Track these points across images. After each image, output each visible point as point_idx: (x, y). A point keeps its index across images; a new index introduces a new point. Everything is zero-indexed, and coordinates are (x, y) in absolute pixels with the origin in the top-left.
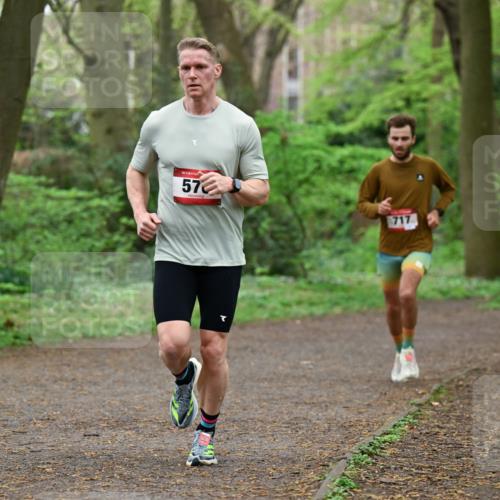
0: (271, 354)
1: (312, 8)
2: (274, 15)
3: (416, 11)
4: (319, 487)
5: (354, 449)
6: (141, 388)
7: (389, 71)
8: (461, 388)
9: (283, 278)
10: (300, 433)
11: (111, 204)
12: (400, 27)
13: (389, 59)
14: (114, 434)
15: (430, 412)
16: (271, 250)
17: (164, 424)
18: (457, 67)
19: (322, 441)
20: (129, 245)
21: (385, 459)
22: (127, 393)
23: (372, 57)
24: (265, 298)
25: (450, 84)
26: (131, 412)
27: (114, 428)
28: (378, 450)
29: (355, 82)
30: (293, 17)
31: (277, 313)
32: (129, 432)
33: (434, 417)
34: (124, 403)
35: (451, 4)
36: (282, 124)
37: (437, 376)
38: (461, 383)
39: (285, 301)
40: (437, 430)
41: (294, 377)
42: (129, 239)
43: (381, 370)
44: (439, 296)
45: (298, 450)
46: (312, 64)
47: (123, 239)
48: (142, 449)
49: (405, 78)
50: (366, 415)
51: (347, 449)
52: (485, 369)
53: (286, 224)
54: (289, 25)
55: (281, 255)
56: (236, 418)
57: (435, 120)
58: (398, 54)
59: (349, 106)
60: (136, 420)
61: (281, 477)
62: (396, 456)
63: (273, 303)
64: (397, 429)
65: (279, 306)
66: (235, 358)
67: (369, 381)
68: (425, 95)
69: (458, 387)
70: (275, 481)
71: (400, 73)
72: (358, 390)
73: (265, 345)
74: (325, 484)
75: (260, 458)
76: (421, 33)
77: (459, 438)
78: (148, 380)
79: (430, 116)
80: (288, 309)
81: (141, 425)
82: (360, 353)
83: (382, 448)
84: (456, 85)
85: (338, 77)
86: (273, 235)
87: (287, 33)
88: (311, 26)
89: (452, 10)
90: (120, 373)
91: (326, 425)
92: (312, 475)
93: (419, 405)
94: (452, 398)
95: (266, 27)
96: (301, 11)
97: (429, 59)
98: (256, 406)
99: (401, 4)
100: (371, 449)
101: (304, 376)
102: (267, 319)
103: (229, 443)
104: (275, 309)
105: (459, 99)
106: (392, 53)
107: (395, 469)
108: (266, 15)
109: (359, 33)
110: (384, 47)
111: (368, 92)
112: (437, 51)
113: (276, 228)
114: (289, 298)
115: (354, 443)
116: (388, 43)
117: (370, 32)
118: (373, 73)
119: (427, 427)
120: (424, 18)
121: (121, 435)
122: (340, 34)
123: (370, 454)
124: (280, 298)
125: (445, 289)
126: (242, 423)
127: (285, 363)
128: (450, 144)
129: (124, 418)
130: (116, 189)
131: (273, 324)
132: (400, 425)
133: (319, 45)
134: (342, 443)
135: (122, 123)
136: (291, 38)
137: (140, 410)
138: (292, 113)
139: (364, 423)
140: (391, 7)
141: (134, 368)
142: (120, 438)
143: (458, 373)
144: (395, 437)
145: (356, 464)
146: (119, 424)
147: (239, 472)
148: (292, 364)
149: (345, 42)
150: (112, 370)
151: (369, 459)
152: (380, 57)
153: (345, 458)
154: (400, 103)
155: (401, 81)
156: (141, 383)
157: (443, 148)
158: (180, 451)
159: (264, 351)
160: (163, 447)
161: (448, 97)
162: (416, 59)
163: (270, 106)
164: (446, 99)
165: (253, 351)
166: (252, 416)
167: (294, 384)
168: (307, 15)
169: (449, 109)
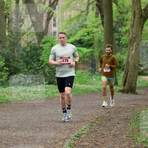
0: (49, 108)
1: (60, 6)
2: (49, 8)
3: (91, 7)
4: (63, 146)
5: (73, 135)
6: (10, 118)
7: (83, 25)
8: (104, 117)
9: (52, 85)
10: (57, 131)
11: (1, 64)
12: (86, 11)
13: (83, 21)
14: (2, 131)
15: (95, 125)
16: (48, 77)
17: (17, 128)
18: (103, 23)
19: (64, 133)
20: (7, 76)
21: (82, 138)
22: (6, 119)
23: (78, 20)
24: (47, 91)
25: (101, 28)
26: (7, 125)
27: (2, 129)
28: (80, 136)
29: (73, 28)
30: (55, 9)
31: (50, 95)
32: (7, 131)
33: (96, 126)
34: (5, 122)
35: (101, 5)
36: (52, 40)
37: (97, 114)
38: (104, 116)
39: (53, 92)
40: (97, 130)
41: (55, 114)
42: (6, 74)
43: (81, 112)
44: (98, 91)
45: (57, 136)
46: (60, 22)
47: (5, 74)
48: (10, 135)
49: (88, 26)
50: (76, 125)
51: (71, 135)
52: (111, 112)
53: (53, 69)
54: (53, 11)
55: (51, 79)
56: (38, 126)
57: (96, 39)
58: (86, 20)
59: (71, 35)
60: (9, 127)
61: (52, 144)
62: (85, 137)
63: (49, 93)
64: (86, 129)
65: (51, 93)
66: (38, 109)
67: (77, 116)
68: (93, 32)
69: (103, 117)
70: (50, 145)
71: (86, 25)
72: (74, 118)
73: (47, 105)
74: (65, 146)
75: (46, 138)
76: (92, 13)
77: (104, 132)
78: (12, 115)
79: (95, 37)
80: (53, 94)
81: (10, 129)
82: (75, 107)
83: (81, 135)
84: (103, 29)
85: (68, 26)
86: (49, 72)
87: (53, 13)
88: (60, 11)
89: (101, 7)
90: (4, 113)
91: (65, 128)
92: (61, 143)
93: (92, 122)
94: (102, 120)
95: (47, 11)
96: (57, 7)
97: (95, 21)
98: (44, 123)
99: (86, 5)
100: (78, 135)
101: (58, 114)
102: (47, 97)
103: (36, 134)
104: (50, 94)
105: (103, 33)
106: (84, 19)
107: (85, 141)
108: (47, 8)
109: (74, 13)
110: (81, 18)
111: (77, 31)
112: (97, 19)
113: (50, 71)
114: (54, 91)
115: (73, 134)
116: (83, 16)
117: (77, 13)
118: (78, 25)
119: (94, 129)
120: (93, 9)
121: (4, 131)
122: (68, 14)
123: (78, 137)
124: (51, 91)
125: (99, 88)
126: (40, 128)
127: (53, 110)
128: (101, 46)
129: (5, 126)
130: (3, 59)
131: (49, 99)
132: (86, 128)
133: (62, 17)
134: (70, 133)
135: (4, 39)
136: (54, 15)
137: (10, 124)
138: (55, 37)
139: (76, 128)
140: (83, 6)
141: (8, 112)
142: (4, 132)
143: (103, 113)
144: (85, 132)
145: (74, 140)
146: (4, 128)
147: (39, 142)
148: (55, 110)
149: (70, 16)
150: (2, 112)
151: (78, 138)
152: (80, 21)
153: (71, 138)
154: (86, 34)
155: (86, 27)
156: (10, 116)
157: (98, 47)
158: (22, 136)
159: (47, 107)
160: (17, 135)
161: (100, 32)
162: (91, 21)
163: (48, 35)
164: (99, 33)
165: (43, 107)
166: (43, 126)
167: (55, 116)
168: (59, 8)
169: (100, 35)
